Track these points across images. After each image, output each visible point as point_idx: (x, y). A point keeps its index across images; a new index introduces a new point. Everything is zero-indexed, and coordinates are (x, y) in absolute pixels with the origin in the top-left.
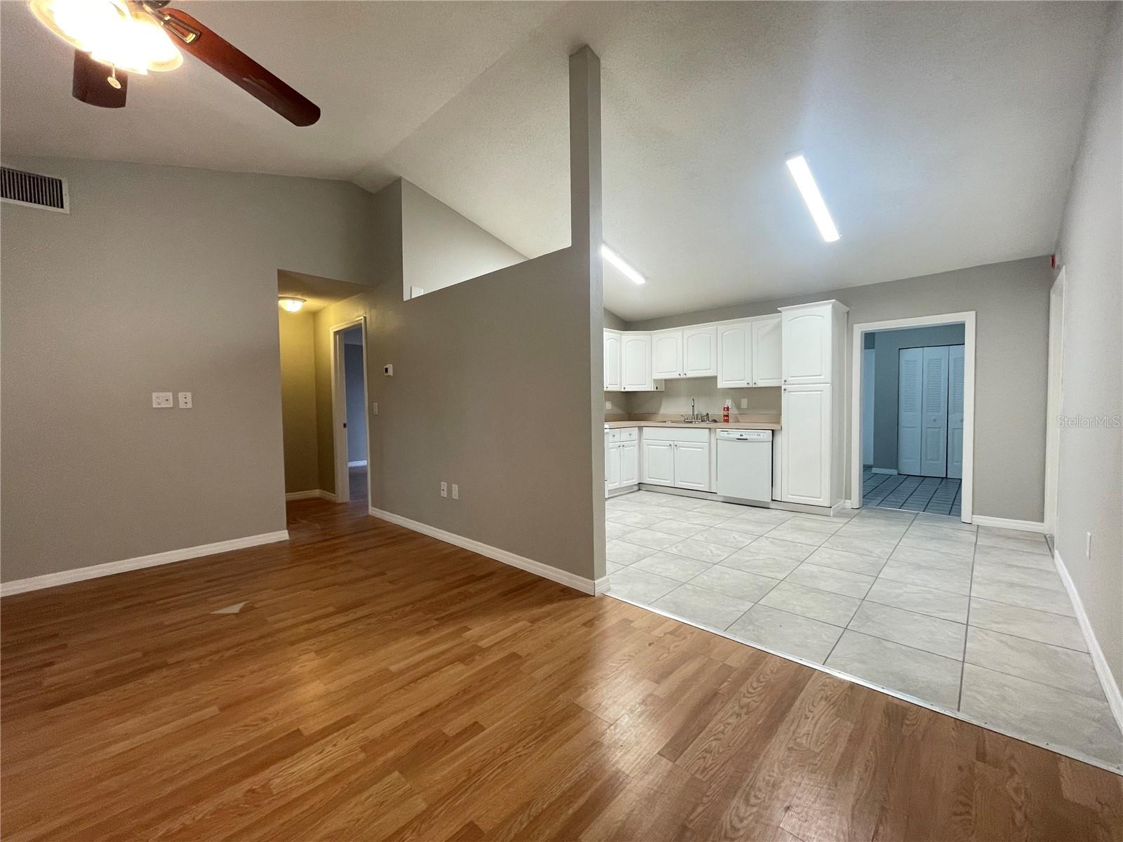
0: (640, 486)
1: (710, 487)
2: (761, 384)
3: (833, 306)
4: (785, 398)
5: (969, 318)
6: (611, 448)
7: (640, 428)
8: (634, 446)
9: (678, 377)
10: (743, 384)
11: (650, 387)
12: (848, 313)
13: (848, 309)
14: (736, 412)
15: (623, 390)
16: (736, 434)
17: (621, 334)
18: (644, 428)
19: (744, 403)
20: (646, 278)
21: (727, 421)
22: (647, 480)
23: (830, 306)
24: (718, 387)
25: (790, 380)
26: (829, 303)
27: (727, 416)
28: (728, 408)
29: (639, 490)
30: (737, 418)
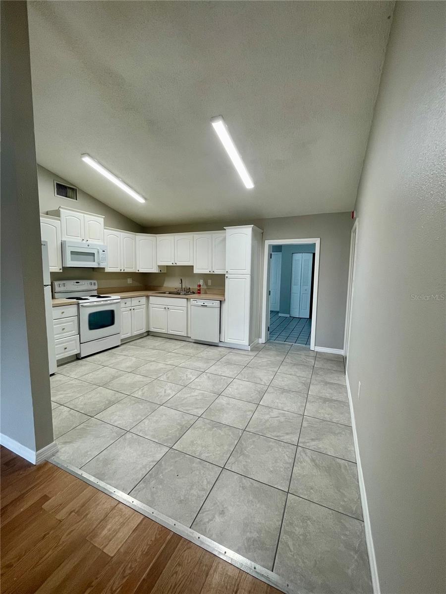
0: (148, 333)
1: (187, 333)
2: (216, 272)
3: (252, 228)
4: (227, 281)
5: (317, 241)
6: (122, 312)
7: (148, 297)
8: (143, 308)
9: (172, 265)
10: (207, 272)
11: (155, 270)
12: (262, 233)
13: (262, 231)
14: (205, 287)
15: (137, 272)
16: (200, 303)
17: (135, 235)
18: (150, 297)
19: (210, 282)
20: (145, 199)
21: (199, 293)
22: (152, 329)
23: (251, 228)
24: (194, 272)
25: (230, 271)
26: (251, 227)
27: (200, 290)
28: (200, 285)
29: (148, 335)
30: (206, 291)
